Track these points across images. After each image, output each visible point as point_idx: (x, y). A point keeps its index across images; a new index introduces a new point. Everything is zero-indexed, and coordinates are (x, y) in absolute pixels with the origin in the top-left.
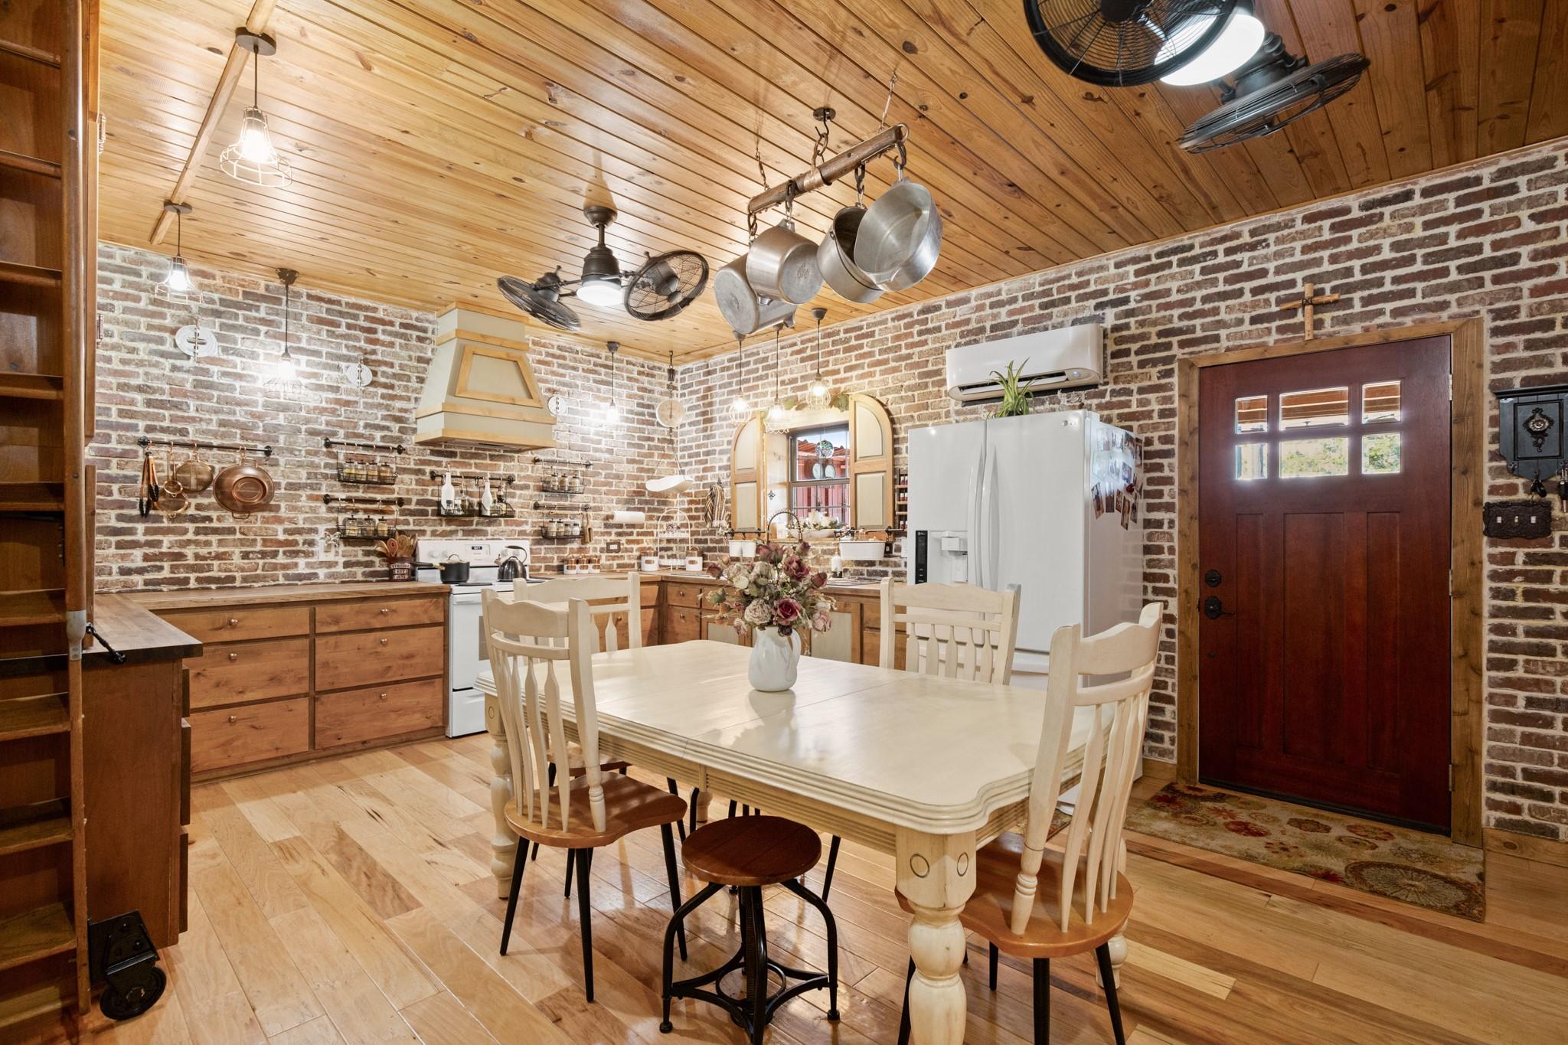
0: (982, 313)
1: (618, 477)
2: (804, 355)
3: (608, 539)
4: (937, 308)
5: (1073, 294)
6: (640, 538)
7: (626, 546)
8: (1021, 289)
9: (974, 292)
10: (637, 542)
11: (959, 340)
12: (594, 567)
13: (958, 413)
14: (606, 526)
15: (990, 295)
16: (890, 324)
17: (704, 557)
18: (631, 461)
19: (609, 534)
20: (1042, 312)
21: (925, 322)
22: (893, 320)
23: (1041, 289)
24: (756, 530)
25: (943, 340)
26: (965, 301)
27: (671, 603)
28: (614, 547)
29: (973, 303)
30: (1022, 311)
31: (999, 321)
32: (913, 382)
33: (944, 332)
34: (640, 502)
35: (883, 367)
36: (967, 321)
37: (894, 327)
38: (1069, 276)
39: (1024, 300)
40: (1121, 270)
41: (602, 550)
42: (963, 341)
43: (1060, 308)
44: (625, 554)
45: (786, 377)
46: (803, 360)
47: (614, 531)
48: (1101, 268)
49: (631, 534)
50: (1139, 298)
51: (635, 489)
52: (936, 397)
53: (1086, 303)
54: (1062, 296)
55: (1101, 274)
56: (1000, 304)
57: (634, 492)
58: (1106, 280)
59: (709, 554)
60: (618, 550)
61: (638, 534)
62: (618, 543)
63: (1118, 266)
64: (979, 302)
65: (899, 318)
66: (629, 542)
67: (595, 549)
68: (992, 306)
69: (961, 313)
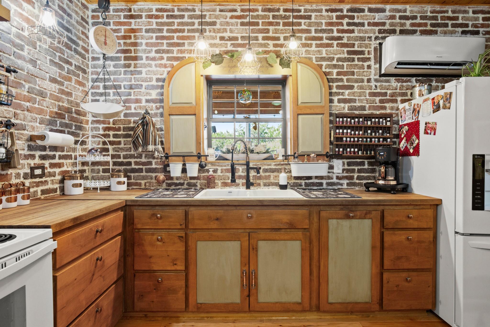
0: (394, 21)
1: (42, 94)
2: (245, 21)
3: (32, 162)
4: (363, 11)
5: (450, 23)
6: (61, 161)
7: (49, 170)
8: (419, 12)
9: (388, 7)
10: (59, 165)
11: (377, 34)
12: (23, 198)
13: (376, 80)
14: (30, 148)
15: (399, 11)
16: (324, 13)
17: (129, 178)
18: (53, 80)
19: (33, 157)
20: (431, 28)
21: (353, 17)
22: (327, 11)
23: (431, 15)
24: (195, 153)
25: (366, 32)
26: (383, 11)
27: (139, 226)
28: (38, 172)
29: (388, 13)
30: (420, 25)
31: (405, 28)
32: (342, 56)
33: (366, 27)
34: (62, 125)
35: (318, 42)
36: (384, 24)
37: (328, 16)
38: (447, 12)
39: (421, 19)
40: (476, 15)
41: (26, 176)
42: (380, 35)
43: (442, 29)
44: (48, 179)
45: (227, 35)
46: (242, 24)
47: (38, 153)
48: (466, 12)
49: (54, 157)
50: (484, 33)
51: (56, 110)
52: (360, 68)
53: (457, 29)
54: (443, 22)
55: (465, 15)
56: (406, 18)
57: (56, 113)
58: (467, 19)
59: (132, 175)
60: (40, 176)
61: (60, 157)
62: (43, 168)
63: (474, 12)
64: (392, 14)
65: (332, 11)
66: (52, 166)
67: (18, 176)
68: (401, 18)
69: (378, 17)
